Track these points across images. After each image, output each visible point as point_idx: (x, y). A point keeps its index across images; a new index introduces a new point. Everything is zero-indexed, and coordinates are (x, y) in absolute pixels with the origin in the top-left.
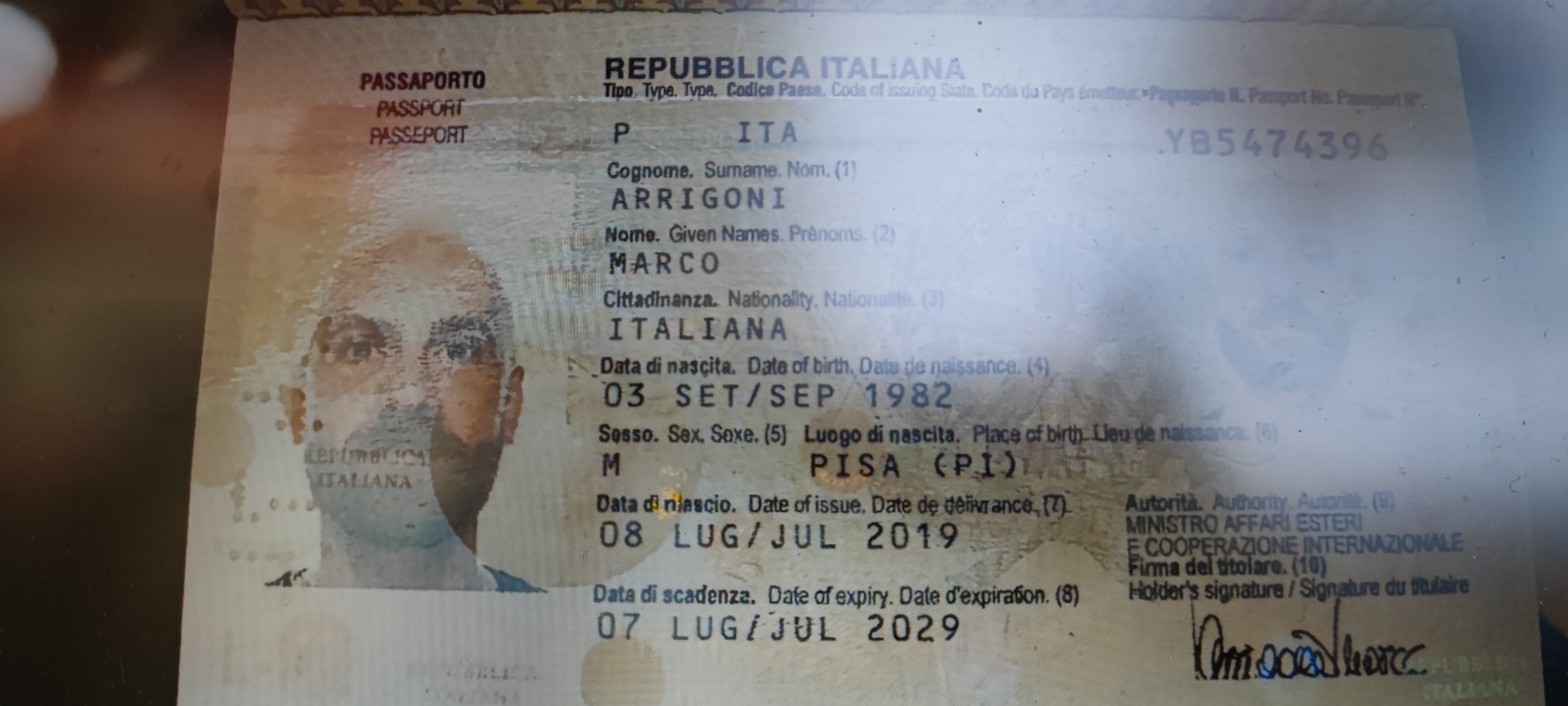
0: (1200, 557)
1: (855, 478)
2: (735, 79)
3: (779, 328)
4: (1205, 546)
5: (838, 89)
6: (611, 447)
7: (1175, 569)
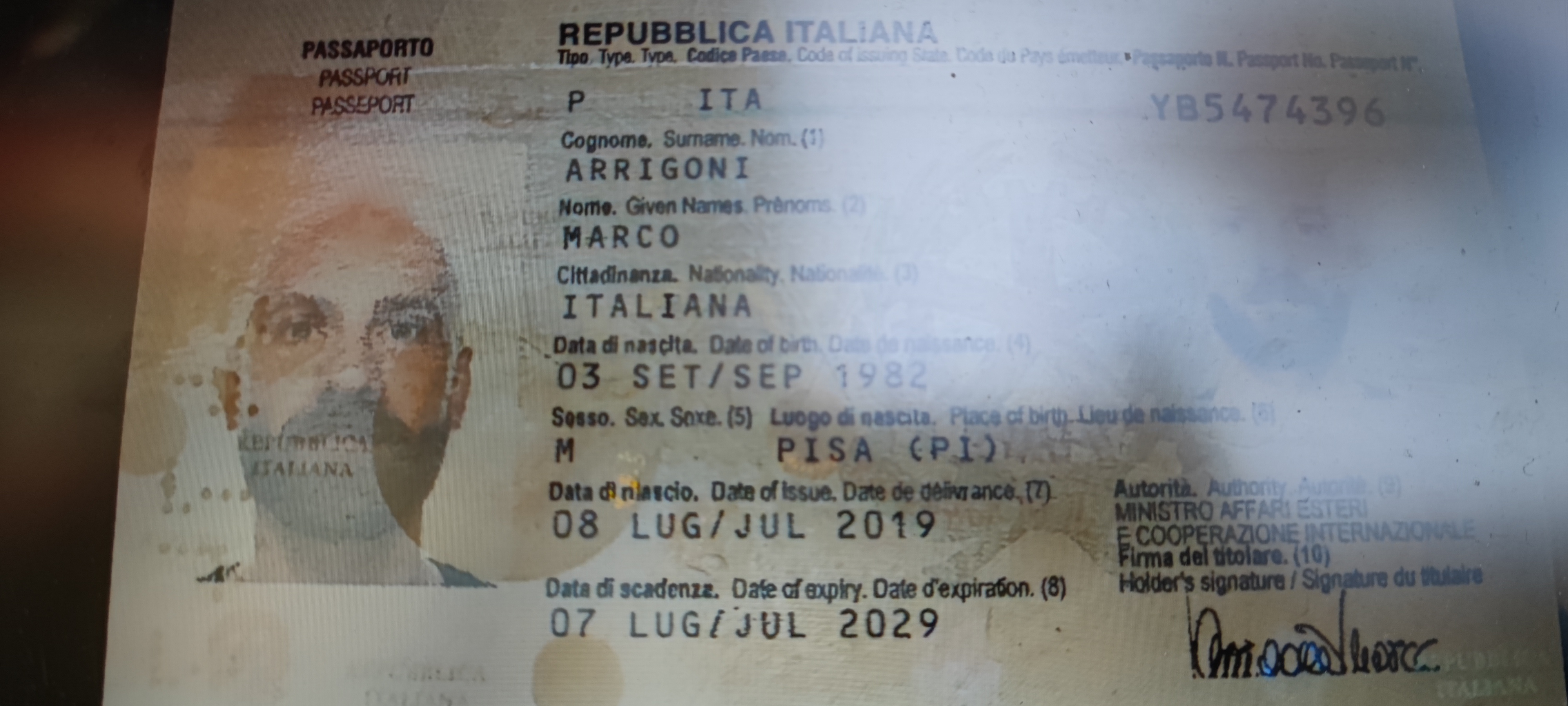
0: (1194, 546)
1: (825, 464)
2: (696, 44)
3: (743, 305)
4: (1199, 535)
5: (804, 54)
6: (565, 432)
7: (1168, 560)
